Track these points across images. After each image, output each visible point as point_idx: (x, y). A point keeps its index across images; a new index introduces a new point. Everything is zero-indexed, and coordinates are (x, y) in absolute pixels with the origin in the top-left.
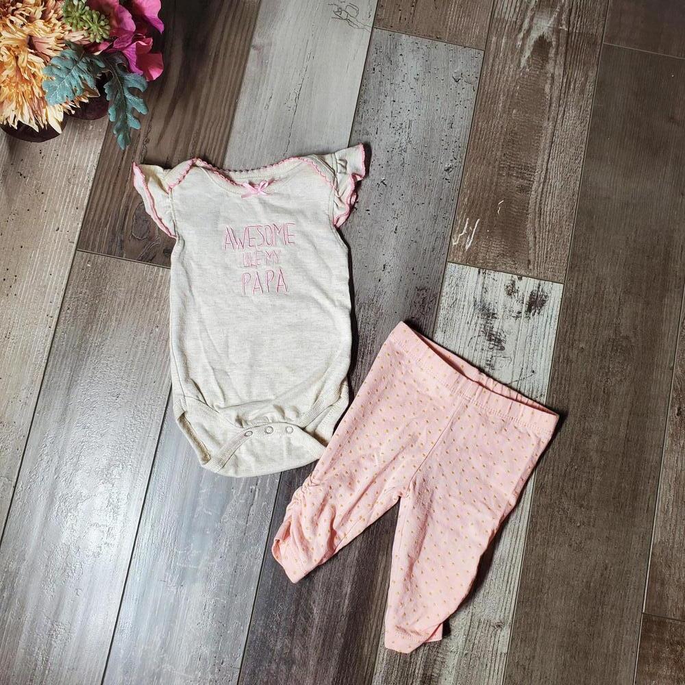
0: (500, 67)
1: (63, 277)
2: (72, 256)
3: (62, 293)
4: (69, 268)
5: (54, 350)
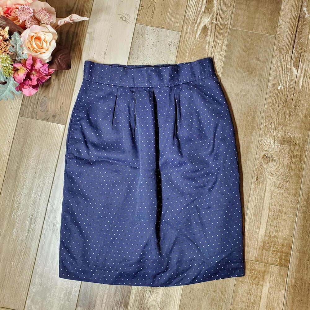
0: (188, 39)
1: (14, 127)
2: (17, 119)
3: (14, 133)
4: (16, 123)
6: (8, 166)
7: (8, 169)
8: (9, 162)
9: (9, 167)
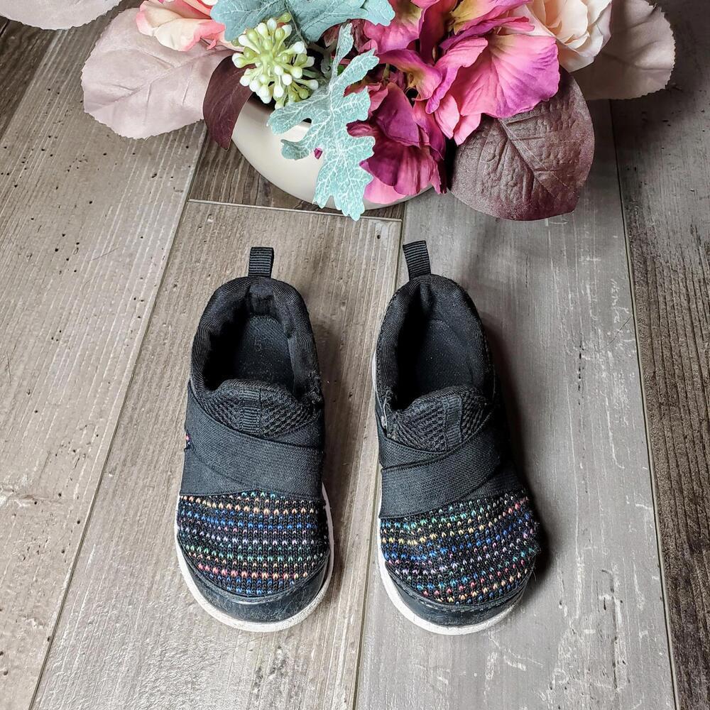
1: (164, 240)
2: (180, 210)
3: (162, 263)
4: (174, 226)
5: (147, 355)
6: (130, 404)
7: (131, 418)
8: (136, 387)
9: (134, 409)
